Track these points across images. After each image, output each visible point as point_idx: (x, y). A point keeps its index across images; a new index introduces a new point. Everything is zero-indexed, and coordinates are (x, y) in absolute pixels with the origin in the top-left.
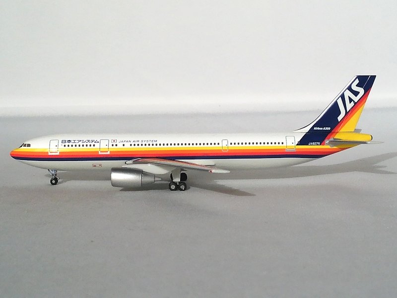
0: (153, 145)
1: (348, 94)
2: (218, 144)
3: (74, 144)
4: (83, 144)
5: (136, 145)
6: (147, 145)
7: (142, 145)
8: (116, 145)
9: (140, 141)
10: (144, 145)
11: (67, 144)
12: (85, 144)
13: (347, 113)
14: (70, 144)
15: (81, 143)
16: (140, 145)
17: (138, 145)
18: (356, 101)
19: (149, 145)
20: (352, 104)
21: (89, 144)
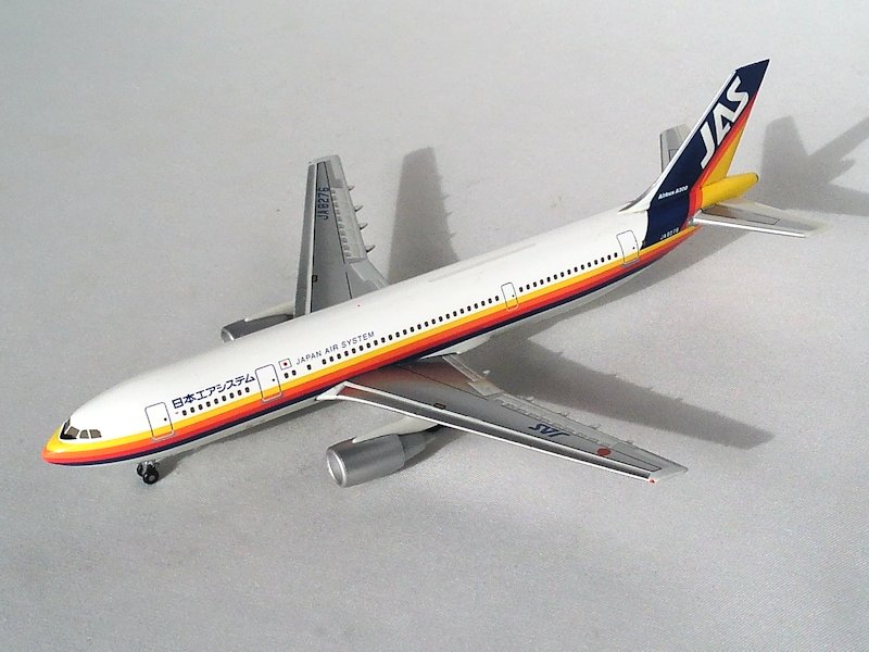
0: (369, 346)
1: (721, 110)
2: (497, 298)
3: (203, 402)
4: (222, 394)
5: (335, 358)
6: (358, 350)
7: (346, 354)
8: (294, 372)
9: (340, 346)
10: (350, 352)
11: (187, 407)
12: (226, 393)
13: (717, 147)
14: (195, 404)
15: (217, 395)
16: (343, 355)
17: (339, 356)
18: (733, 121)
19: (361, 348)
20: (728, 127)
21: (234, 390)
